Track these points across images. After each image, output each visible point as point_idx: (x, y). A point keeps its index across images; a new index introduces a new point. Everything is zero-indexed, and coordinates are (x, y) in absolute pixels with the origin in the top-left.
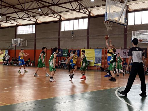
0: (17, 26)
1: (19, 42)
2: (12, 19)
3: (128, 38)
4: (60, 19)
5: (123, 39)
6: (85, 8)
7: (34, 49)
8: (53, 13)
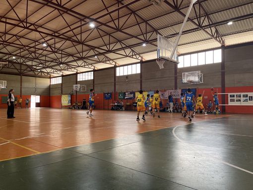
0: (77, 73)
1: (79, 87)
2: (73, 68)
3: (178, 80)
4: (115, 66)
6: (138, 54)
8: (108, 61)
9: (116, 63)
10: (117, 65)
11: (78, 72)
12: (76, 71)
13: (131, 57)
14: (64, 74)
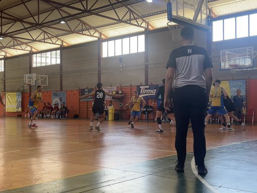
1: (35, 79)
9: (101, 34)
10: (103, 37)
11: (33, 50)
12: (29, 48)
13: (128, 22)
14: (8, 55)
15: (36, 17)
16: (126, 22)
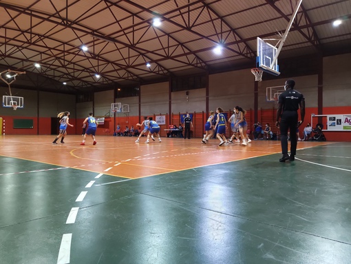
1: (120, 107)
2: (110, 80)
3: (259, 98)
5: (254, 98)
7: (138, 115)
8: (162, 70)
13: (196, 65)
15: (127, 60)
16: (193, 65)
